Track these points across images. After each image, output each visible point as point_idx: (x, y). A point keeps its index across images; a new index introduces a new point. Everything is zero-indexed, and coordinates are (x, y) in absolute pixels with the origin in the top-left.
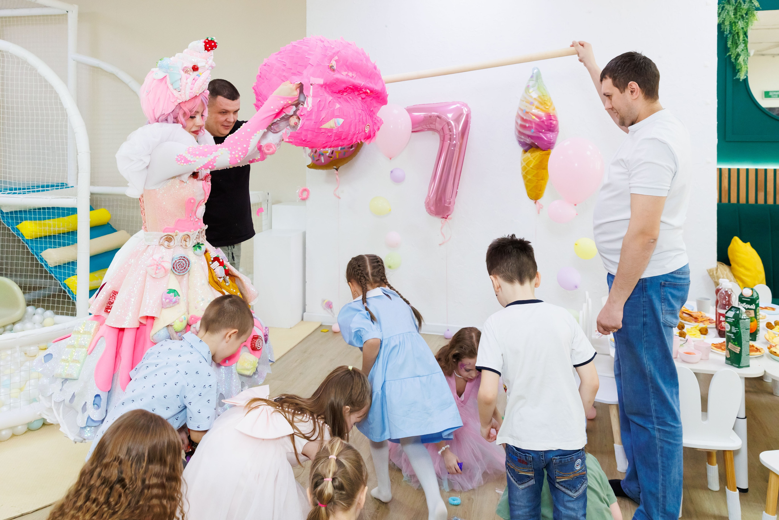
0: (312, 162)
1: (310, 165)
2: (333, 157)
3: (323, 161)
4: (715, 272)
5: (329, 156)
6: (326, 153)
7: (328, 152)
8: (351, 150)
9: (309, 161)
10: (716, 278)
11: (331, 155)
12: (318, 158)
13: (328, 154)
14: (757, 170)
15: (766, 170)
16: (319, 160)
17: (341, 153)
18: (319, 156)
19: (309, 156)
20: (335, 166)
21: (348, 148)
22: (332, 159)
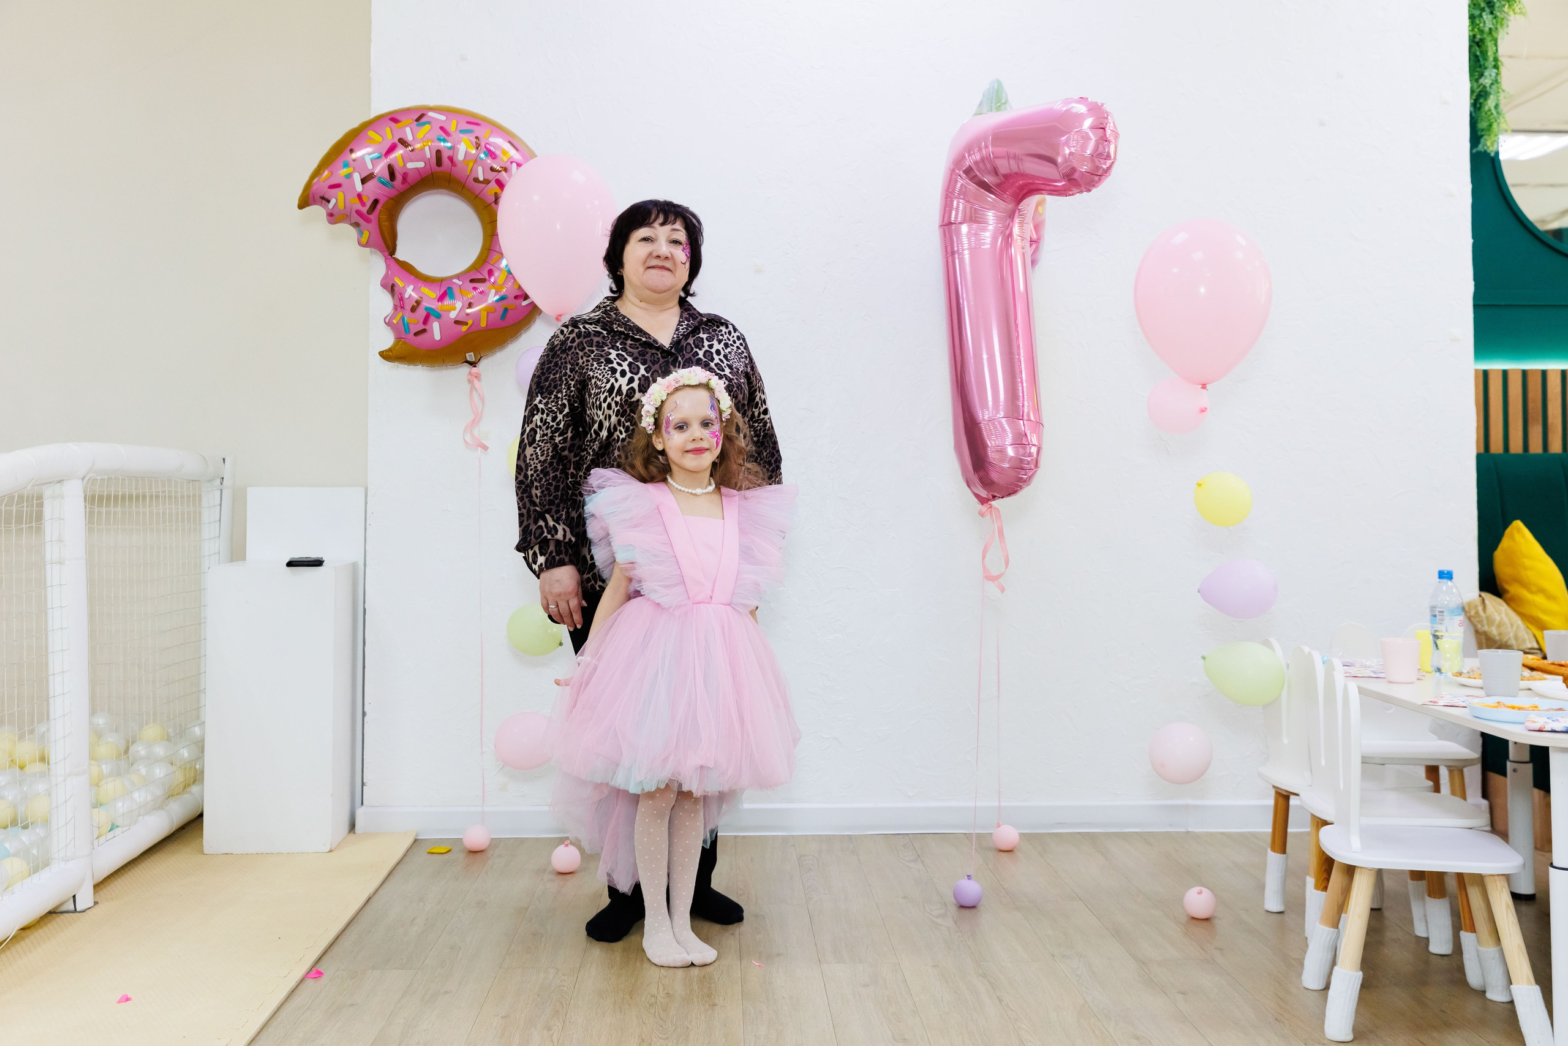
0: (398, 338)
1: (390, 350)
2: (470, 323)
3: (437, 337)
4: (1480, 608)
5: (458, 319)
6: (450, 311)
7: (455, 309)
8: (524, 303)
9: (387, 340)
10: (1485, 622)
11: (463, 318)
12: (422, 327)
13: (453, 315)
14: (1525, 373)
15: (1544, 373)
16: (424, 331)
17: (496, 311)
18: (426, 321)
19: (389, 324)
20: (472, 353)
21: (516, 297)
22: (464, 328)
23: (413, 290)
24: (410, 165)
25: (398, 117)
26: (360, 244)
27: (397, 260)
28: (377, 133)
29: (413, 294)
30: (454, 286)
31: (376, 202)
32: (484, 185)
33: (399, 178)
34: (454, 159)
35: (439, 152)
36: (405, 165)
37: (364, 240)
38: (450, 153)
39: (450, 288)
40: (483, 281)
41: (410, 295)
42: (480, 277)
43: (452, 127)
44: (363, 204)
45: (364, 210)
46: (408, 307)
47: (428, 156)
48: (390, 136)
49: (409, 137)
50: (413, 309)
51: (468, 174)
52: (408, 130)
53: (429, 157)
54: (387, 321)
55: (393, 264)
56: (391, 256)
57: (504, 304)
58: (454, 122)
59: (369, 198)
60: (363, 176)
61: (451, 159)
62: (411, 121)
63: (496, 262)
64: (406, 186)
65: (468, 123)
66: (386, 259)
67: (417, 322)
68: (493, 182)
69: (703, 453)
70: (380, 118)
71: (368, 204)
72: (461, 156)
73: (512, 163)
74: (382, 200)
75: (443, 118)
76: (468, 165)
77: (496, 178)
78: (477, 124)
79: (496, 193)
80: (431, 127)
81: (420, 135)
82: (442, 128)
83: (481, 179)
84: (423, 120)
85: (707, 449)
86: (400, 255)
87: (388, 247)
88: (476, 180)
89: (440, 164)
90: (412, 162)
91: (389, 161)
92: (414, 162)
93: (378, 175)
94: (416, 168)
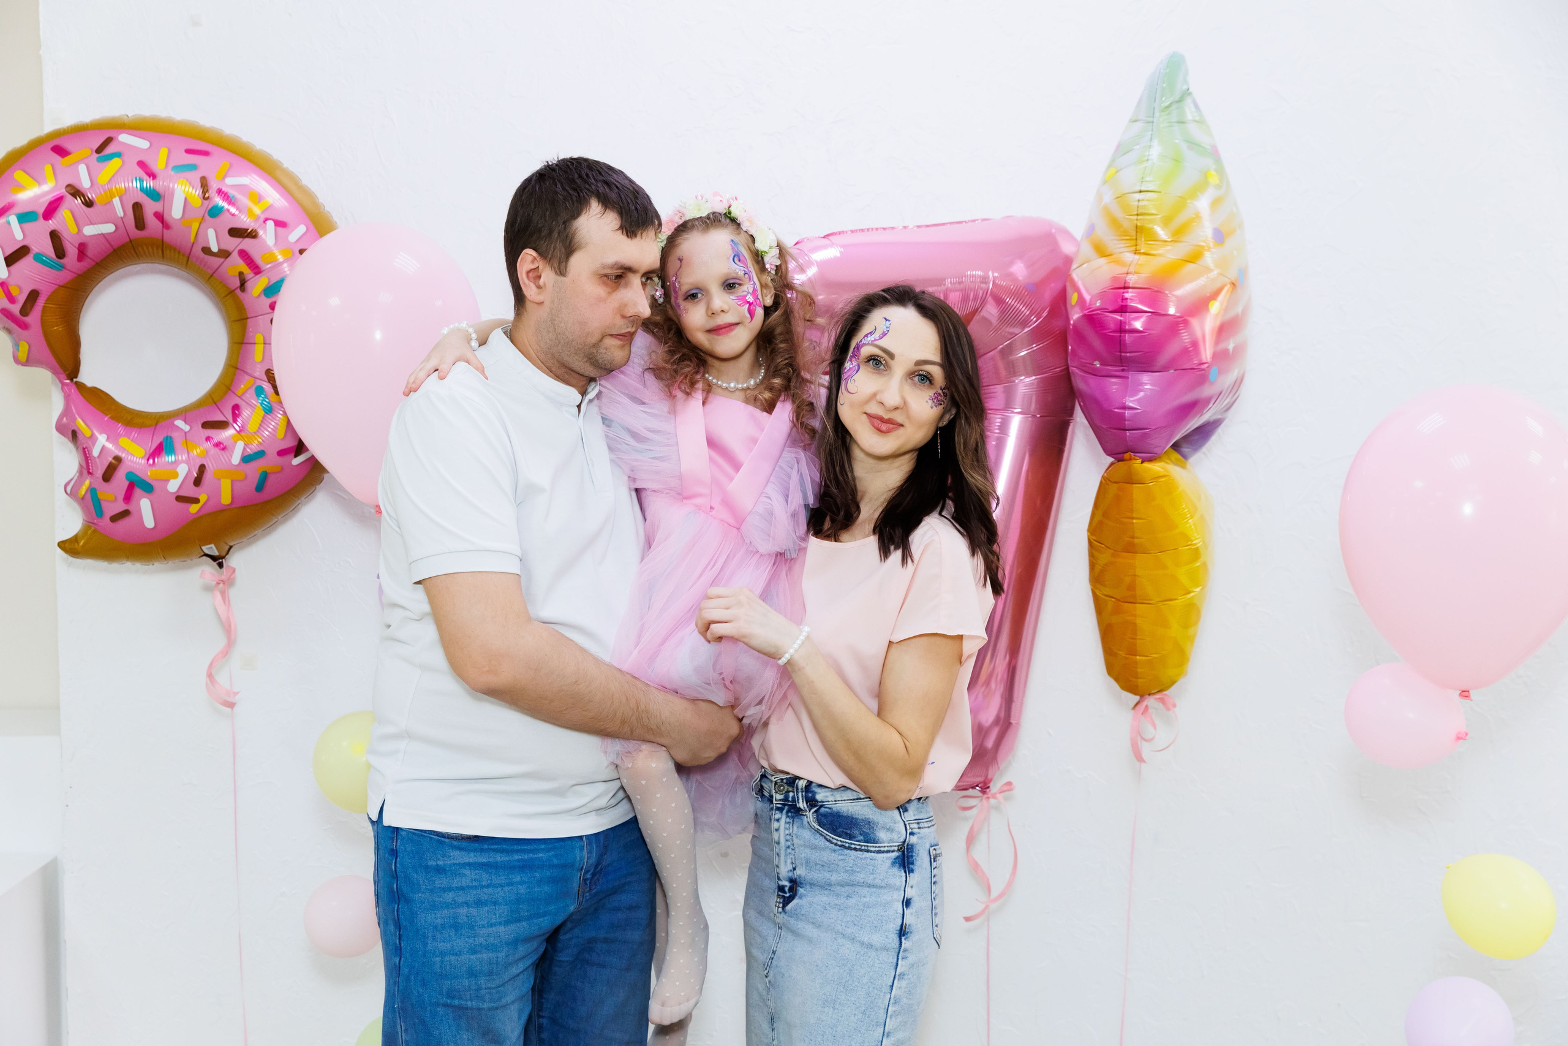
0: (89, 524)
1: (75, 539)
2: (203, 498)
3: (149, 522)
5: (183, 493)
6: (168, 481)
7: (176, 476)
8: (296, 461)
9: (71, 520)
11: (190, 491)
12: (121, 507)
13: (173, 486)
16: (125, 514)
17: (246, 478)
18: (128, 497)
19: (72, 494)
20: (212, 546)
21: (282, 453)
22: (194, 508)
23: (108, 440)
24: (89, 231)
25: (67, 145)
26: (17, 360)
27: (81, 387)
28: (30, 173)
29: (109, 446)
30: (175, 435)
31: (34, 295)
32: (221, 260)
33: (72, 251)
34: (166, 217)
35: (137, 207)
36: (80, 231)
37: (23, 355)
38: (157, 207)
39: (169, 438)
40: (222, 425)
41: (103, 447)
42: (219, 417)
43: (159, 164)
44: (12, 299)
45: (16, 309)
46: (99, 472)
47: (120, 213)
48: (52, 180)
49: (85, 183)
50: (108, 475)
51: (192, 240)
52: (82, 169)
53: (122, 216)
54: (69, 489)
55: (73, 390)
56: (72, 380)
57: (259, 466)
58: (164, 152)
59: (21, 289)
60: (9, 252)
61: (159, 216)
62: (88, 152)
63: (243, 394)
64: (85, 264)
65: (188, 151)
66: (63, 384)
67: (114, 499)
68: (235, 256)
69: (732, 330)
70: (35, 146)
71: (22, 299)
72: (176, 212)
73: (266, 219)
74: (45, 291)
75: (143, 144)
76: (191, 227)
77: (239, 248)
78: (206, 153)
79: (241, 274)
80: (123, 162)
81: (103, 178)
82: (142, 164)
83: (215, 250)
84: (110, 149)
85: (737, 324)
86: (88, 376)
87: (63, 366)
88: (207, 250)
89: (140, 222)
90: (92, 224)
91: (52, 224)
92: (96, 224)
93: (35, 249)
94: (100, 233)
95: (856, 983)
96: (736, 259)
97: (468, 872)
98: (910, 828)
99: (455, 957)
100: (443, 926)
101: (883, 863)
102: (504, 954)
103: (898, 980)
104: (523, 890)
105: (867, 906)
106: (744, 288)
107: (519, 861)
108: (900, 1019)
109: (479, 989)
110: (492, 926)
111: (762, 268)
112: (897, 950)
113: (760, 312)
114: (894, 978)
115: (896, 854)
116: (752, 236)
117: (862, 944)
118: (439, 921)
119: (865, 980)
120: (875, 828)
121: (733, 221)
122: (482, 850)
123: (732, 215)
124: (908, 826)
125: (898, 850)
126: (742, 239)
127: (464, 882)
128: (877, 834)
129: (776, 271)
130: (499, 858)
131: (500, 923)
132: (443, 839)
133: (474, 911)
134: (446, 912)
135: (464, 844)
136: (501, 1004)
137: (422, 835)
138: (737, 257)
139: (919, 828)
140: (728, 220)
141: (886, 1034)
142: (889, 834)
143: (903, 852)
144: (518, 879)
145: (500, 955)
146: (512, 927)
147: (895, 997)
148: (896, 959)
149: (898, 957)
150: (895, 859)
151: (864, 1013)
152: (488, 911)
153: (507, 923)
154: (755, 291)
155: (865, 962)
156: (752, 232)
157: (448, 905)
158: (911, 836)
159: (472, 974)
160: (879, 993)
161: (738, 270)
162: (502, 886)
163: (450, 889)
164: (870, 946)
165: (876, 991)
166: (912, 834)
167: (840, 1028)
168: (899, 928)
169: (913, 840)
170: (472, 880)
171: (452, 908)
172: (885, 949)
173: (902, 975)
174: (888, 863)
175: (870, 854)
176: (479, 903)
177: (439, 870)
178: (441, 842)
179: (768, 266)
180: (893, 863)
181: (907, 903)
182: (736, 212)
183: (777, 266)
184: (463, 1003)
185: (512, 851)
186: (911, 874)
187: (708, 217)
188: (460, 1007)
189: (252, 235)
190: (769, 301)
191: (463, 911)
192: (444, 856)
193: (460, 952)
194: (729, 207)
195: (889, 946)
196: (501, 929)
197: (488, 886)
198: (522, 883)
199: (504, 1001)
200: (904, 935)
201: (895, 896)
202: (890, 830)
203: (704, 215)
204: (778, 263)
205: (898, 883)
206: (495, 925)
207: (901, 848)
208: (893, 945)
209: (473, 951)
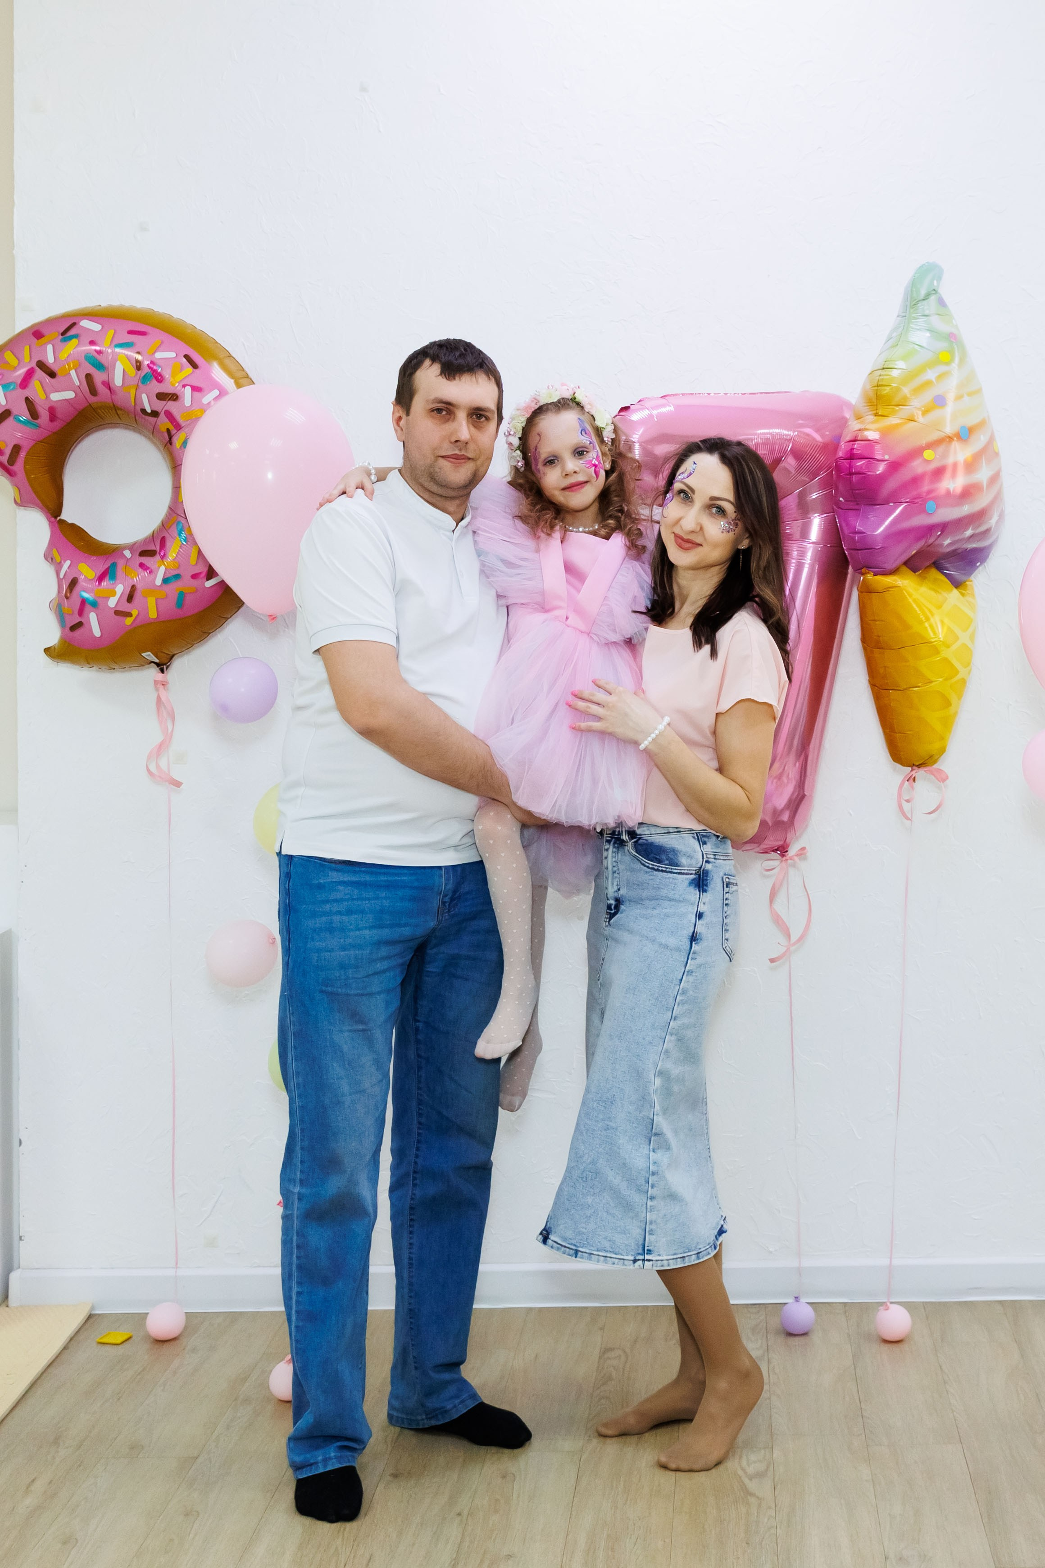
1: (56, 646)
2: (135, 612)
3: (98, 632)
5: (119, 608)
6: (109, 598)
7: (115, 594)
8: (209, 584)
11: (125, 607)
12: (79, 619)
13: (112, 603)
16: (81, 624)
17: (167, 598)
18: (82, 611)
19: (54, 610)
21: (196, 577)
22: (129, 621)
24: (55, 397)
25: (41, 332)
27: (63, 523)
28: (15, 356)
30: (122, 561)
31: (17, 449)
32: (154, 419)
33: (44, 415)
34: (111, 384)
35: (89, 377)
36: (47, 397)
38: (103, 376)
42: (151, 548)
43: (104, 341)
45: (4, 459)
46: (66, 587)
47: (77, 383)
48: (27, 358)
49: (50, 359)
51: (133, 404)
52: (50, 349)
53: (79, 384)
54: (53, 606)
55: (58, 525)
56: (57, 518)
58: (110, 333)
59: (6, 444)
61: (108, 385)
62: (56, 335)
65: (130, 332)
66: (50, 522)
67: (73, 613)
68: (162, 415)
69: (582, 488)
71: (8, 452)
72: (118, 381)
73: (185, 386)
74: (26, 445)
75: (96, 327)
76: (129, 393)
77: (165, 409)
78: (144, 333)
79: (168, 430)
80: (79, 341)
81: (63, 355)
82: (93, 342)
83: (149, 411)
84: (71, 332)
85: (586, 482)
86: (68, 515)
87: (52, 507)
88: (143, 411)
89: (93, 391)
90: (57, 392)
91: (27, 393)
92: (59, 391)
93: (15, 411)
94: (64, 398)
95: (653, 975)
96: (583, 432)
97: (341, 888)
98: (706, 857)
99: (329, 954)
100: (321, 929)
101: (681, 883)
102: (368, 952)
103: (687, 976)
104: (386, 903)
105: (667, 916)
106: (590, 455)
107: (385, 881)
108: (686, 1007)
109: (347, 978)
110: (359, 930)
111: (602, 441)
112: (688, 952)
113: (602, 474)
114: (684, 974)
115: (693, 877)
116: (592, 416)
117: (660, 944)
118: (318, 925)
119: (660, 973)
120: (678, 854)
121: (578, 404)
122: (355, 872)
123: (577, 400)
124: (705, 856)
125: (696, 873)
126: (585, 418)
127: (339, 896)
128: (680, 859)
129: (612, 442)
130: (368, 878)
131: (366, 928)
132: (324, 863)
133: (345, 918)
134: (324, 919)
135: (339, 866)
136: (366, 992)
137: (310, 861)
138: (583, 431)
139: (715, 859)
140: (574, 404)
141: (673, 1018)
142: (689, 860)
143: (699, 875)
144: (384, 895)
145: (364, 952)
146: (375, 931)
147: (683, 989)
148: (686, 959)
149: (688, 957)
150: (692, 880)
151: (657, 999)
152: (356, 918)
153: (371, 928)
154: (598, 456)
155: (661, 959)
156: (593, 413)
157: (325, 914)
158: (707, 864)
159: (343, 966)
160: (670, 984)
161: (585, 440)
162: (369, 899)
163: (327, 901)
164: (666, 947)
165: (668, 983)
166: (707, 862)
167: (637, 1009)
168: (691, 935)
169: (709, 867)
170: (345, 894)
171: (328, 916)
172: (678, 949)
173: (690, 972)
174: (687, 883)
175: (672, 874)
176: (349, 912)
177: (320, 887)
178: (322, 865)
179: (605, 439)
180: (691, 883)
181: (700, 916)
182: (579, 397)
183: (612, 439)
184: (335, 990)
185: (380, 873)
186: (704, 893)
187: (559, 401)
188: (332, 993)
189: (174, 397)
190: (608, 466)
191: (337, 918)
192: (324, 876)
193: (333, 949)
194: (574, 394)
195: (681, 947)
196: (367, 932)
197: (357, 899)
198: (386, 898)
199: (368, 990)
200: (695, 941)
201: (690, 909)
202: (690, 857)
203: (555, 401)
204: (613, 436)
205: (693, 899)
206: (362, 930)
207: (698, 872)
208: (685, 947)
209: (343, 948)
